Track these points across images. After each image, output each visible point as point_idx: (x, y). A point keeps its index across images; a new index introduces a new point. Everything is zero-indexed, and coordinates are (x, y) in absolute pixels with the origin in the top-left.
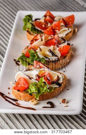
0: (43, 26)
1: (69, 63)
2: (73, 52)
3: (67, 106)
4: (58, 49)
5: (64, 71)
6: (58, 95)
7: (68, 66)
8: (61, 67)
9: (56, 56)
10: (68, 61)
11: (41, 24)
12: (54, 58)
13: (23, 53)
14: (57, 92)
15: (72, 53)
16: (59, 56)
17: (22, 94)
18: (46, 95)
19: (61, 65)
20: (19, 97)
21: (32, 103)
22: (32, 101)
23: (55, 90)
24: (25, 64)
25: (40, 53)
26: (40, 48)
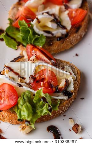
1: (85, 36)
4: (67, 12)
6: (67, 111)
8: (71, 46)
9: (64, 28)
10: (83, 34)
12: (59, 32)
14: (66, 107)
16: (69, 27)
17: (6, 114)
19: (71, 43)
21: (22, 131)
22: (23, 128)
23: (62, 105)
24: (12, 46)
25: (37, 27)
26: (37, 19)
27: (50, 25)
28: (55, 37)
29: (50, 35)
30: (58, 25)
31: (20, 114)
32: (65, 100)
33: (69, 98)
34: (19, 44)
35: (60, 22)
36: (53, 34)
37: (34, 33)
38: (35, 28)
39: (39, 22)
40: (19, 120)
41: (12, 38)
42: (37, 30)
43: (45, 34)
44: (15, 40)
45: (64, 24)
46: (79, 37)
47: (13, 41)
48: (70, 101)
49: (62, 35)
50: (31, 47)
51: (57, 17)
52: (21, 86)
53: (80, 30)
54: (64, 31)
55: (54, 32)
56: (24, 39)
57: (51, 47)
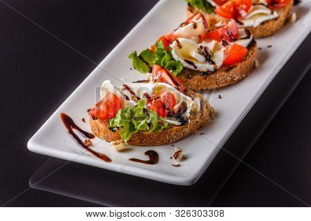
1: (239, 81)
2: (257, 62)
3: (178, 166)
4: (223, 49)
5: (220, 97)
6: (177, 141)
7: (234, 88)
8: (215, 86)
10: (237, 78)
12: (204, 66)
14: (176, 134)
15: (254, 63)
17: (101, 126)
18: (149, 136)
19: (217, 83)
20: (97, 132)
21: (114, 146)
22: (115, 144)
23: (171, 130)
24: (141, 69)
25: (176, 52)
26: (178, 41)
27: (194, 54)
29: (192, 67)
30: (207, 59)
31: (113, 123)
32: (175, 125)
33: (182, 125)
36: (195, 67)
39: (180, 46)
40: (110, 129)
41: (144, 61)
43: (186, 65)
44: (147, 64)
45: (215, 60)
46: (229, 79)
47: (144, 64)
48: (182, 130)
49: (208, 71)
50: (159, 67)
51: (209, 52)
52: (127, 99)
57: (189, 81)
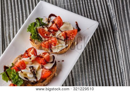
0: (45, 35)
9: (36, 78)
11: (44, 33)
13: (13, 64)
16: (39, 79)
28: (30, 81)
34: (10, 80)
35: (35, 75)
37: (19, 77)
38: (19, 75)
42: (20, 76)
53: (45, 82)
54: (35, 80)
55: (30, 79)
56: (13, 79)
